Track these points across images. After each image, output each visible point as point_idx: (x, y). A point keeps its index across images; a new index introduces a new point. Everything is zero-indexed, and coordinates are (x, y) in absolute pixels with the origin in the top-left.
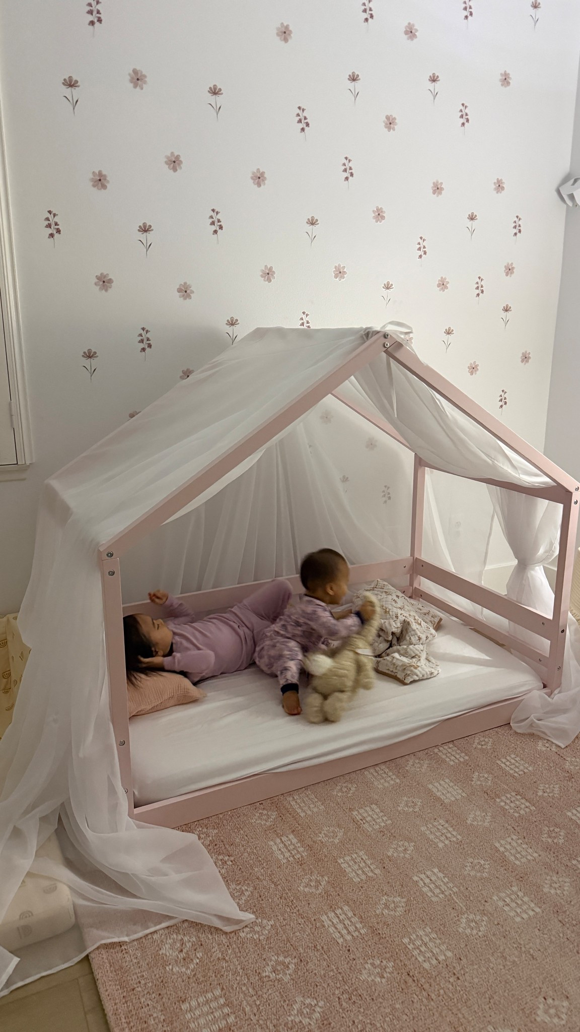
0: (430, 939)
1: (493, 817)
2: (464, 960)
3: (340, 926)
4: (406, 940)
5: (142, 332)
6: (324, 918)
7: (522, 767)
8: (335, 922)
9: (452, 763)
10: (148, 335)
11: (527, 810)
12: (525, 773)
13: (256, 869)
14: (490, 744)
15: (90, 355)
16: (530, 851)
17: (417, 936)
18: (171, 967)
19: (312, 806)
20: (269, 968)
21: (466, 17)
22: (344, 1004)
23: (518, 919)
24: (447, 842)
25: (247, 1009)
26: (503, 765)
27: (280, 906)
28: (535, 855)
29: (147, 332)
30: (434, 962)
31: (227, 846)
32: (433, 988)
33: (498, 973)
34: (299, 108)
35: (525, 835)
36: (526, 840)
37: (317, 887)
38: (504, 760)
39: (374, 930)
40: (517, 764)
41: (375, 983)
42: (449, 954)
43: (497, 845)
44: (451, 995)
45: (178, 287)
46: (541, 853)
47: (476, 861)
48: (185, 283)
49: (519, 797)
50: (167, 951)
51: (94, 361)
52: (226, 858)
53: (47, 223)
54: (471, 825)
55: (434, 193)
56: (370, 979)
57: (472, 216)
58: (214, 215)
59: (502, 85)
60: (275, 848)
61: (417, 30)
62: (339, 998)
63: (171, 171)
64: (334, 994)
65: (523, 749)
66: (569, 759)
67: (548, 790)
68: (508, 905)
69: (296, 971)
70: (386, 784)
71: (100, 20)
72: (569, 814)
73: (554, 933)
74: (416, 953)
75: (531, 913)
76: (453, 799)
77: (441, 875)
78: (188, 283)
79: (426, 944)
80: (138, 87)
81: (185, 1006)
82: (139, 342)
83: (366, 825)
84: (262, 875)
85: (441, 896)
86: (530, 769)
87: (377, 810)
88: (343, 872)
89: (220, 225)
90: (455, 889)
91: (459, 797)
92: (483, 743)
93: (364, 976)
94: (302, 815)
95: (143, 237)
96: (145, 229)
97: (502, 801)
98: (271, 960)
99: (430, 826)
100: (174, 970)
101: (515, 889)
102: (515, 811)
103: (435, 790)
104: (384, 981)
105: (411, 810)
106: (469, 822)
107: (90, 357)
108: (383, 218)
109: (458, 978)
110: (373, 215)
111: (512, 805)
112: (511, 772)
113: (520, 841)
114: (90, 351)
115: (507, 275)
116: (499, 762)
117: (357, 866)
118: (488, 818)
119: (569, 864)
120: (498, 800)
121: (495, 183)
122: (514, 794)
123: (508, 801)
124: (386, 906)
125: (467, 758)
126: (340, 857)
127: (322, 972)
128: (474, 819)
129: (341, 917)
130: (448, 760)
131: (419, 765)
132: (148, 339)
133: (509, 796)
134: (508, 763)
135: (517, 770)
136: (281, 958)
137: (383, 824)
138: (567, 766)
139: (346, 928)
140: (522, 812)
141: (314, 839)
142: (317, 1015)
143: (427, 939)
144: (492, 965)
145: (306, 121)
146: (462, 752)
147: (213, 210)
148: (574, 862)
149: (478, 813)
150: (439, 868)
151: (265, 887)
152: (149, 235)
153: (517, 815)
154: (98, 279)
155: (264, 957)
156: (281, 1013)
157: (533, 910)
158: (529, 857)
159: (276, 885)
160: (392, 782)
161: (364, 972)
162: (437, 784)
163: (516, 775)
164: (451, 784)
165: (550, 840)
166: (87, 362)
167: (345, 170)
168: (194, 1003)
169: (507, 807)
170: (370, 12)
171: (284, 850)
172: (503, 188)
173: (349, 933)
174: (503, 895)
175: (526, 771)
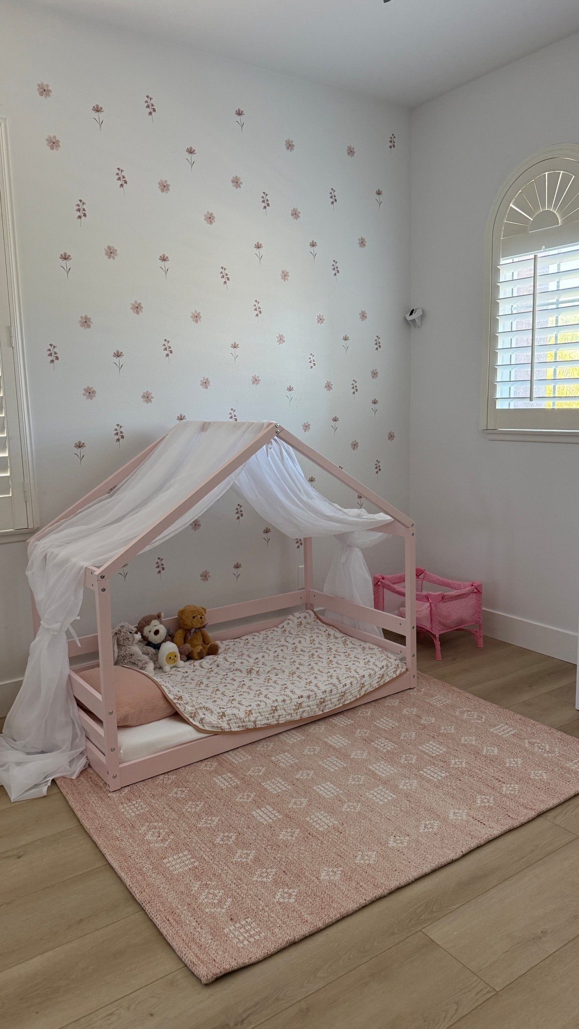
0: (324, 817)
1: (369, 753)
2: (345, 825)
3: (264, 816)
4: (308, 819)
5: (117, 427)
6: (254, 813)
7: (391, 724)
8: (261, 814)
9: (342, 725)
10: (121, 430)
11: (392, 747)
12: (392, 728)
13: (205, 793)
14: (369, 713)
15: (80, 446)
16: (392, 768)
17: (315, 816)
18: (153, 844)
19: (242, 757)
20: (219, 839)
21: (333, 203)
22: (268, 850)
23: (381, 803)
24: (336, 768)
25: (206, 858)
26: (378, 724)
27: (224, 810)
28: (396, 770)
29: (121, 427)
30: (326, 827)
31: (184, 783)
32: (325, 839)
33: (366, 828)
34: (222, 268)
35: (390, 760)
36: (390, 763)
37: (248, 799)
38: (378, 722)
39: (287, 816)
40: (387, 723)
41: (288, 840)
42: (336, 822)
43: (371, 767)
44: (336, 841)
45: (142, 394)
46: (399, 769)
47: (355, 776)
48: (147, 392)
49: (387, 741)
50: (149, 837)
51: (83, 450)
52: (184, 789)
53: (49, 352)
54: (354, 758)
55: (318, 323)
56: (284, 838)
57: (346, 337)
58: (166, 343)
59: (360, 247)
60: (217, 781)
61: (299, 213)
62: (265, 848)
63: (135, 314)
64: (262, 847)
65: (393, 714)
66: (424, 718)
67: (408, 736)
68: (375, 796)
69: (237, 839)
70: (295, 741)
71: (85, 215)
72: (421, 748)
73: (403, 806)
74: (314, 824)
75: (390, 798)
76: (342, 745)
77: (332, 785)
78: (149, 392)
79: (321, 820)
80: (111, 258)
81: (165, 861)
82: (115, 435)
83: (281, 764)
84: (210, 795)
85: (331, 795)
86: (396, 724)
87: (289, 755)
88: (266, 789)
89: (171, 351)
90: (341, 792)
91: (345, 744)
92: (364, 713)
93: (281, 837)
94: (236, 762)
95: (116, 360)
96: (118, 355)
97: (376, 743)
98: (220, 836)
99: (325, 761)
100: (156, 845)
101: (380, 788)
102: (384, 749)
103: (329, 742)
104: (293, 838)
105: (312, 753)
106: (352, 757)
107: (80, 447)
108: (284, 341)
109: (341, 833)
110: (277, 340)
111: (382, 745)
112: (383, 728)
113: (385, 765)
114: (80, 442)
115: (373, 378)
116: (375, 723)
117: (275, 786)
118: (365, 754)
119: (417, 773)
120: (373, 743)
121: (360, 314)
122: (384, 739)
123: (379, 743)
124: (295, 803)
125: (353, 722)
126: (263, 782)
127: (254, 838)
128: (356, 755)
129: (265, 812)
130: (339, 724)
131: (318, 729)
132: (121, 433)
133: (380, 740)
134: (381, 723)
135: (387, 726)
136: (226, 834)
137: (292, 762)
138: (422, 722)
139: (268, 816)
140: (389, 748)
141: (245, 774)
142: (251, 857)
143: (322, 817)
144: (362, 824)
145: (227, 276)
146: (349, 719)
147: (165, 340)
148: (421, 772)
149: (359, 752)
150: (330, 781)
151: (212, 801)
152: (121, 359)
153: (385, 751)
154: (85, 391)
155: (215, 834)
156: (228, 858)
157: (391, 797)
158: (391, 772)
159: (220, 800)
160: (299, 739)
161: (280, 835)
162: (330, 738)
163: (387, 729)
164: (341, 737)
165: (406, 762)
166: (78, 451)
167: (256, 309)
168: (171, 859)
169: (379, 747)
170: (267, 202)
171: (224, 782)
172: (366, 317)
173: (270, 818)
174: (372, 792)
175: (393, 726)
